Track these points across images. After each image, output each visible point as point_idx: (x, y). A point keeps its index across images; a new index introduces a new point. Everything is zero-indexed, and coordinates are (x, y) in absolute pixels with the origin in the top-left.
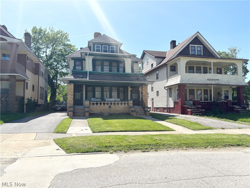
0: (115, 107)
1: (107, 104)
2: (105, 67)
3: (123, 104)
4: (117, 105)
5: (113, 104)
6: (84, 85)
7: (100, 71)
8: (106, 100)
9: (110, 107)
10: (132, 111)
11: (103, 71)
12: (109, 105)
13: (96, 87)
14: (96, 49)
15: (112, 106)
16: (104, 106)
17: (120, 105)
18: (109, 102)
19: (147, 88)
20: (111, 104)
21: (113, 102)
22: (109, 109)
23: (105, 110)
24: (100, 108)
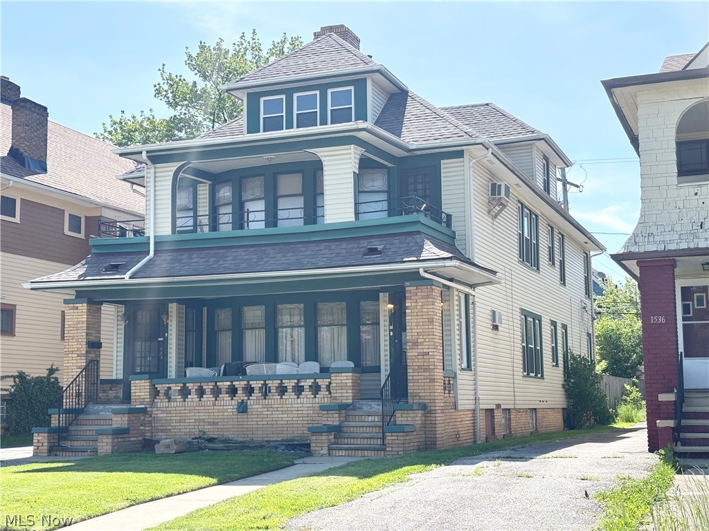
0: (269, 407)
2: (282, 203)
3: (307, 393)
4: (274, 398)
5: (256, 394)
6: (172, 301)
7: (262, 225)
8: (248, 371)
9: (243, 408)
12: (241, 395)
14: (262, 116)
15: (255, 402)
17: (290, 396)
18: (240, 384)
20: (249, 391)
21: (255, 382)
22: (239, 420)
23: (219, 424)
24: (196, 414)
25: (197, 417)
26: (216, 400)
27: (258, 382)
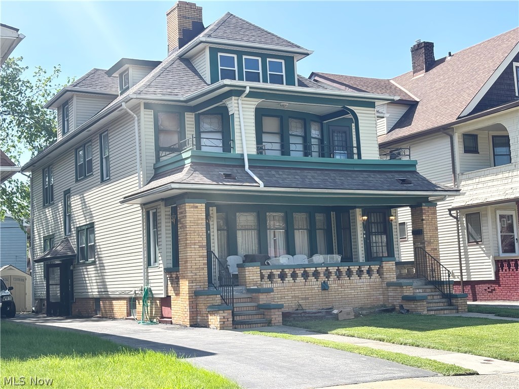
0: (342, 286)
1: (316, 275)
3: (365, 275)
4: (345, 279)
5: (333, 277)
7: (278, 153)
9: (325, 287)
10: (407, 299)
11: (289, 155)
12: (322, 278)
13: (237, 214)
15: (332, 283)
16: (305, 285)
17: (355, 277)
18: (321, 270)
19: (435, 213)
20: (328, 274)
21: (332, 268)
22: (323, 295)
23: (309, 299)
24: (293, 292)
25: (293, 295)
26: (306, 281)
27: (334, 268)
